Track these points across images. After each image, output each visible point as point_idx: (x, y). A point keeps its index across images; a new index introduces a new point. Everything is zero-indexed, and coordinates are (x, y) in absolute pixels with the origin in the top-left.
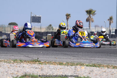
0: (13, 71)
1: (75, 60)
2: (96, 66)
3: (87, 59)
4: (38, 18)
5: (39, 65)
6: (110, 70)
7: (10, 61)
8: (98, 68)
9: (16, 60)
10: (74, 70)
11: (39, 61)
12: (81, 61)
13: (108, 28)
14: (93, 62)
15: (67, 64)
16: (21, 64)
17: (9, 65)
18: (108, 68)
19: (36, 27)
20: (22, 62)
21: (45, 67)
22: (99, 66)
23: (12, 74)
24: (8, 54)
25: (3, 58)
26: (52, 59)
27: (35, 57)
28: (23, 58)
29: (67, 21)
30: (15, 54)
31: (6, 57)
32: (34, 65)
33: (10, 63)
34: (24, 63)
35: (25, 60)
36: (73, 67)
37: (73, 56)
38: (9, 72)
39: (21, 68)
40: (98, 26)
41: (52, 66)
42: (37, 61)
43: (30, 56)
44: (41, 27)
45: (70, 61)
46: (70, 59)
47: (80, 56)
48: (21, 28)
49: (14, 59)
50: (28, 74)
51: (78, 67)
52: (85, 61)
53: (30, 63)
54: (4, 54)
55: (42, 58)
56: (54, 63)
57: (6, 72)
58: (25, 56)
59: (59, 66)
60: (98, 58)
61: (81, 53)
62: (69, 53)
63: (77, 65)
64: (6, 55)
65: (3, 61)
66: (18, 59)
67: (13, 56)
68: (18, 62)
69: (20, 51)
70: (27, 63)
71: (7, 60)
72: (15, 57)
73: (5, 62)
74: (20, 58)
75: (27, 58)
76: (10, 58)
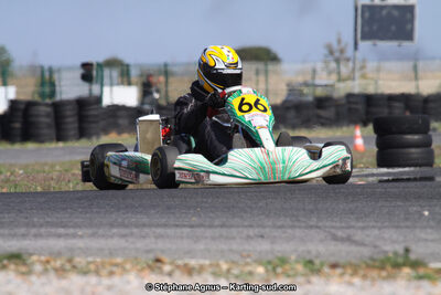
4: (396, 13)
5: (415, 283)
7: (249, 268)
9: (283, 261)
16: (309, 282)
20: (318, 272)
24: (234, 231)
25: (207, 251)
27: (391, 241)
28: (320, 247)
30: (275, 226)
31: (223, 246)
32: (387, 289)
34: (328, 277)
35: (333, 260)
42: (404, 265)
43: (359, 235)
44: (415, 68)
48: (300, 79)
49: (270, 257)
53: (364, 277)
54: (209, 232)
55: (431, 244)
58: (335, 238)
64: (221, 236)
65: (210, 270)
66: (293, 257)
67: (262, 237)
68: (291, 273)
69: (304, 210)
70: (347, 278)
71: (233, 262)
72: (272, 243)
73: (216, 275)
74: (302, 248)
75: (342, 251)
76: (245, 254)
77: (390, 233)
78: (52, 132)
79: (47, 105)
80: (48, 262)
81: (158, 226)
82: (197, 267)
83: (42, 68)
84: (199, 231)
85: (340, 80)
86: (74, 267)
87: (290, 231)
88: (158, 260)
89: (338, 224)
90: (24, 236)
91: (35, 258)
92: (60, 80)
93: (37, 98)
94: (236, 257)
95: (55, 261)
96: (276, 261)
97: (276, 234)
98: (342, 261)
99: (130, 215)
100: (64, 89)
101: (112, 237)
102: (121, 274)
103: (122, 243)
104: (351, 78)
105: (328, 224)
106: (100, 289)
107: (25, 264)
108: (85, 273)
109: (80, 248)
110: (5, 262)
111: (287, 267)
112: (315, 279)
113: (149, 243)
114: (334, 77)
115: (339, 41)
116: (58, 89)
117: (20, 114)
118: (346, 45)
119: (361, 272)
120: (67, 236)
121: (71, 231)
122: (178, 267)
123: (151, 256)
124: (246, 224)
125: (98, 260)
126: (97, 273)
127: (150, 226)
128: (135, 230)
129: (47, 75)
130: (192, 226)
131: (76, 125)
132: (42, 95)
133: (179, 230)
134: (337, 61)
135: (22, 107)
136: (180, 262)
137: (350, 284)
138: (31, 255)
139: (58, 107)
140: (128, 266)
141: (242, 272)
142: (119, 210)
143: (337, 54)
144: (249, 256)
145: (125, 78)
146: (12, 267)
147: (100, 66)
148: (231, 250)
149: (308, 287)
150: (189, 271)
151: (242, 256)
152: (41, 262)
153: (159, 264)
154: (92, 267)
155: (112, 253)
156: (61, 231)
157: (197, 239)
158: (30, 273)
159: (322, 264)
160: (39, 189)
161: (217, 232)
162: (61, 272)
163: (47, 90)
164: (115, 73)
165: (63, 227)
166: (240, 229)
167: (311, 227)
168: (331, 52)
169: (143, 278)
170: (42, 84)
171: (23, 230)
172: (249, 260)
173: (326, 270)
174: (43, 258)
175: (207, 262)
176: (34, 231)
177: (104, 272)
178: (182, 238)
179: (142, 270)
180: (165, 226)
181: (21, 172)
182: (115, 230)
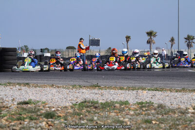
0: (72, 97)
1: (136, 85)
2: (158, 90)
3: (149, 83)
4: (96, 41)
5: (98, 90)
6: (173, 94)
8: (160, 92)
9: (75, 85)
10: (136, 95)
11: (99, 86)
12: (143, 85)
13: (170, 50)
14: (155, 86)
15: (129, 89)
16: (80, 89)
17: (68, 91)
18: (171, 91)
19: (95, 50)
20: (81, 87)
21: (105, 92)
22: (162, 90)
23: (71, 100)
24: (67, 80)
25: (62, 83)
26: (112, 84)
27: (95, 82)
28: (82, 83)
29: (127, 43)
30: (74, 79)
31: (65, 82)
32: (94, 91)
33: (68, 88)
34: (83, 88)
35: (84, 85)
36: (135, 92)
37: (134, 81)
38: (69, 98)
39: (80, 94)
40: (159, 48)
41: (112, 91)
42: (97, 86)
43: (89, 81)
45: (131, 85)
46: (131, 83)
47: (141, 80)
49: (73, 85)
50: (87, 100)
51: (140, 91)
52: (147, 85)
53: (90, 89)
55: (102, 83)
56: (115, 88)
57: (65, 98)
58: (84, 81)
59: (120, 91)
60: (160, 81)
61: (142, 77)
62: (130, 77)
63: (138, 89)
66: (77, 85)
68: (77, 88)
69: (79, 76)
71: (66, 86)
72: (73, 82)
73: (63, 88)
74: (79, 83)
75: (86, 84)
77: (94, 81)
81: (53, 79)
84: (60, 80)
86: (38, 86)
87: (77, 80)
88: (53, 85)
90: (29, 80)
95: (34, 85)
98: (86, 86)
99: (48, 77)
101: (45, 81)
105: (84, 79)
106: (42, 90)
109: (39, 82)
110: (26, 85)
113: (51, 82)
120: (37, 80)
122: (56, 86)
124: (69, 79)
128: (49, 79)
137: (87, 90)
138: (30, 83)
140: (47, 86)
145: (48, 52)
147: (44, 49)
154: (41, 86)
155: (45, 84)
157: (60, 81)
158: (30, 87)
161: (64, 80)
162: (35, 87)
167: (80, 79)
172: (69, 85)
174: (32, 84)
175: (61, 86)
176: (31, 79)
177: (43, 87)
178: (57, 81)
179: (50, 87)
182: (45, 79)
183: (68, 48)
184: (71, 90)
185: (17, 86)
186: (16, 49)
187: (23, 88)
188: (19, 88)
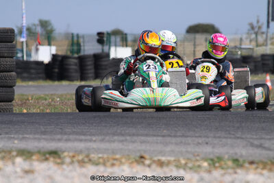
7: (198, 163)
9: (220, 159)
16: (236, 173)
17: (196, 177)
20: (241, 166)
24: (189, 140)
25: (173, 151)
28: (243, 151)
30: (215, 137)
31: (184, 150)
33: (197, 169)
34: (248, 169)
35: (251, 159)
43: (267, 144)
49: (211, 156)
53: (270, 170)
54: (174, 140)
58: (252, 145)
64: (181, 142)
65: (174, 164)
66: (226, 157)
67: (207, 143)
68: (225, 166)
69: (234, 127)
70: (259, 170)
71: (188, 159)
72: (213, 147)
73: (178, 167)
74: (231, 152)
75: (257, 154)
76: (196, 154)
78: (78, 75)
79: (75, 58)
80: (74, 157)
81: (142, 135)
82: (166, 161)
83: (72, 34)
84: (168, 139)
85: (257, 46)
86: (90, 160)
87: (224, 140)
88: (142, 157)
89: (255, 137)
90: (59, 140)
91: (66, 154)
92: (84, 42)
93: (69, 53)
94: (190, 156)
95: (78, 155)
96: (216, 159)
97: (215, 142)
98: (256, 160)
99: (125, 128)
100: (86, 48)
101: (114, 141)
102: (119, 165)
103: (120, 146)
104: (265, 44)
105: (249, 136)
107: (60, 158)
108: (97, 164)
109: (93, 148)
110: (48, 156)
111: (223, 163)
112: (239, 171)
113: (137, 146)
114: (254, 43)
115: (258, 22)
116: (82, 48)
117: (58, 63)
118: (263, 24)
119: (268, 167)
120: (86, 140)
121: (89, 137)
122: (154, 161)
123: (138, 154)
124: (197, 135)
125: (105, 156)
126: (104, 164)
127: (138, 135)
128: (128, 138)
129: (75, 39)
130: (163, 136)
131: (93, 71)
132: (72, 52)
133: (155, 138)
134: (256, 34)
135: (60, 58)
136: (156, 159)
137: (261, 174)
138: (64, 152)
139: (82, 60)
140: (123, 160)
141: (194, 165)
142: (118, 125)
143: (256, 30)
144: (198, 155)
145: (124, 40)
146: (52, 159)
147: (109, 34)
148: (187, 152)
149: (236, 176)
150: (161, 164)
151: (194, 156)
152: (70, 157)
153: (143, 160)
154: (101, 160)
155: (114, 152)
156: (83, 137)
157: (166, 144)
158: (62, 163)
159: (244, 161)
160: (69, 111)
161: (179, 140)
162: (82, 163)
163: (75, 48)
164: (118, 39)
165: (84, 135)
166: (194, 138)
167: (238, 138)
168: (253, 28)
169: (132, 168)
170: (72, 44)
171: (59, 136)
172: (198, 158)
173: (247, 165)
174: (71, 154)
175: (172, 159)
176: (65, 137)
177: (108, 164)
178: (157, 143)
179: (132, 163)
180: (147, 135)
181: (58, 99)
182: (116, 138)
183: (194, 30)
184: (206, 175)
185: (19, 160)
186: (12, 31)
187: (40, 166)
188: (26, 166)
